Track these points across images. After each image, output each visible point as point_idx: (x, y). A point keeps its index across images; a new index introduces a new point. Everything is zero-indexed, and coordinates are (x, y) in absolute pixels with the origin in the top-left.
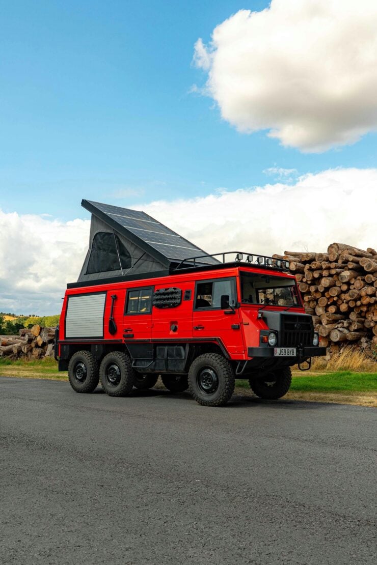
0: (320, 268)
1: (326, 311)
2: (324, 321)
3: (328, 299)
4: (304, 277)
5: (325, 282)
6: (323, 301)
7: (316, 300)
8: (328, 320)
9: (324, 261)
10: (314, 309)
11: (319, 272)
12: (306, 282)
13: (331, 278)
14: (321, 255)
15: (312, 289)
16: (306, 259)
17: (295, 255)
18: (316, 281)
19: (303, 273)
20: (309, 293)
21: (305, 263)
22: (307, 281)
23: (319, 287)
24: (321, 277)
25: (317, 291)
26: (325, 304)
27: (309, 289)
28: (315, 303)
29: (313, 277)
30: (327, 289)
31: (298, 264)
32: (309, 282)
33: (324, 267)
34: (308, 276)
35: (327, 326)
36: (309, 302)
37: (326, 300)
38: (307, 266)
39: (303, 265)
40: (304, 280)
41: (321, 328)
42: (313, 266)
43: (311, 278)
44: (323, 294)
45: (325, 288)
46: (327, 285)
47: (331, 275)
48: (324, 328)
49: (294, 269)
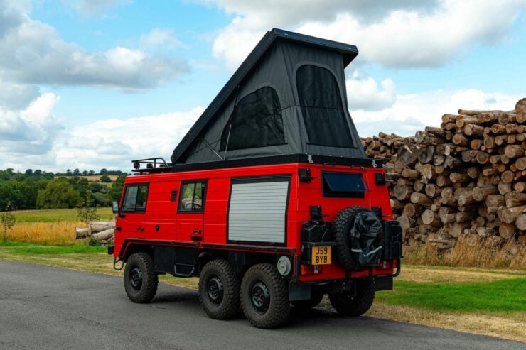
0: (504, 133)
1: (513, 189)
2: (509, 203)
3: (515, 173)
4: (483, 144)
5: (510, 151)
6: (508, 176)
7: (499, 174)
8: (514, 202)
9: (510, 122)
10: (496, 186)
11: (504, 137)
12: (486, 151)
13: (517, 147)
14: (505, 115)
15: (494, 160)
16: (486, 120)
17: (473, 114)
18: (498, 150)
19: (482, 138)
20: (489, 165)
21: (485, 125)
22: (487, 149)
23: (503, 157)
24: (505, 144)
25: (499, 163)
26: (511, 180)
27: (489, 160)
28: (498, 178)
29: (495, 144)
30: (513, 161)
31: (476, 126)
32: (490, 151)
33: (508, 131)
34: (489, 143)
35: (511, 210)
36: (490, 176)
37: (512, 175)
38: (487, 130)
39: (481, 128)
40: (483, 148)
41: (504, 212)
42: (495, 131)
43: (492, 146)
44: (508, 167)
45: (510, 159)
46: (513, 155)
47: (517, 142)
48: (509, 213)
49: (470, 134)
